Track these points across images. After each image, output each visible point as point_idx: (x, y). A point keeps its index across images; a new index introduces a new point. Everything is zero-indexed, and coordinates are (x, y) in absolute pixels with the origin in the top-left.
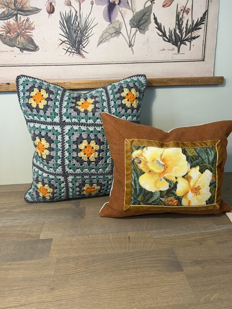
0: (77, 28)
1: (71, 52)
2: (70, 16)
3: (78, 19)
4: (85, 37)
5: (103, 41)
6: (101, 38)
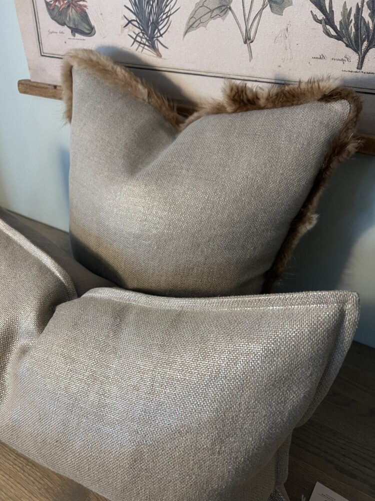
1: (140, 43)
4: (164, 14)
5: (194, 26)
6: (191, 18)
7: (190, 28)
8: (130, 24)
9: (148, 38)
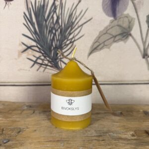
0: (54, 25)
1: (41, 64)
2: (44, 5)
3: (57, 11)
4: (68, 40)
5: (98, 48)
6: (96, 42)
7: (94, 50)
8: (29, 50)
9: (50, 60)
